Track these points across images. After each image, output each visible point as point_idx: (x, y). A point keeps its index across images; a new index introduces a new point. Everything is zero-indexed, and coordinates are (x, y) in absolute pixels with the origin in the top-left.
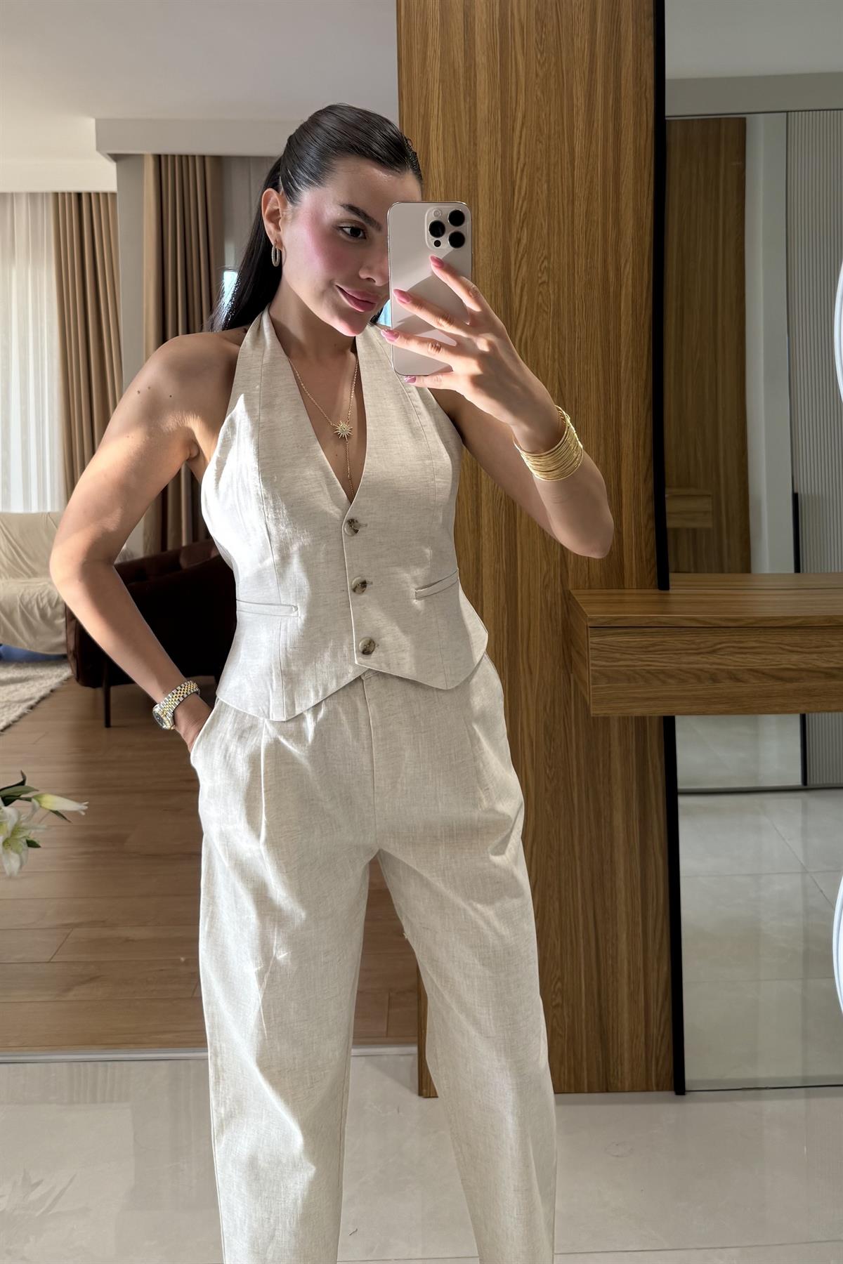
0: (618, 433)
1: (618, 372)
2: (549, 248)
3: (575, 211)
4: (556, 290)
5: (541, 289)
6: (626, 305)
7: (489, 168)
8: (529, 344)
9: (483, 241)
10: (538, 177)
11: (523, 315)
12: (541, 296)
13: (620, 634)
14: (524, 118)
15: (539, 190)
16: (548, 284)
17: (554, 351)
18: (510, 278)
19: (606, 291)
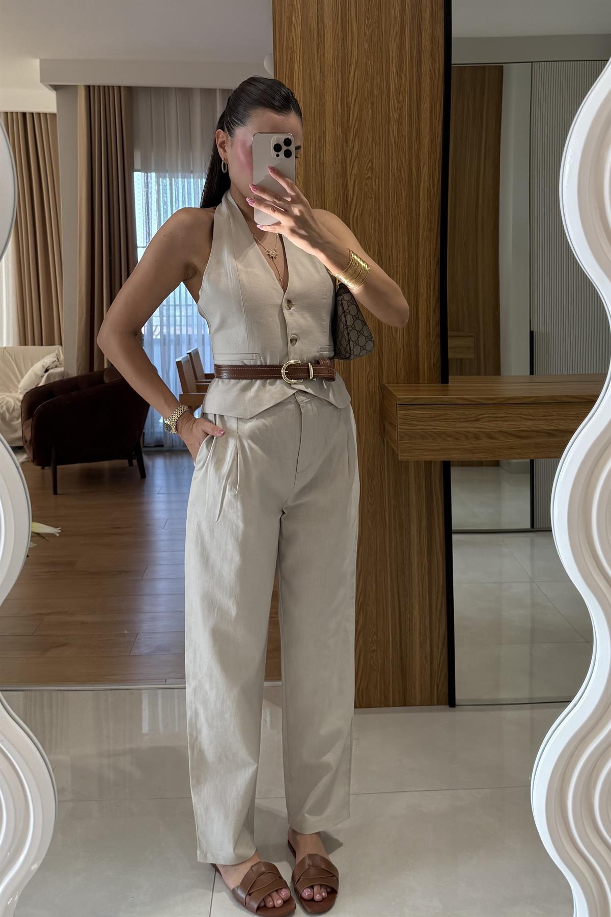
1: (418, 239)
2: (372, 154)
3: (390, 129)
4: (377, 183)
5: (367, 182)
6: (423, 194)
7: (333, 98)
8: (359, 219)
9: (329, 149)
10: (365, 105)
11: (355, 199)
12: (367, 187)
13: (417, 409)
14: (357, 63)
15: (366, 114)
16: (372, 179)
17: (375, 224)
18: (346, 174)
19: (410, 184)
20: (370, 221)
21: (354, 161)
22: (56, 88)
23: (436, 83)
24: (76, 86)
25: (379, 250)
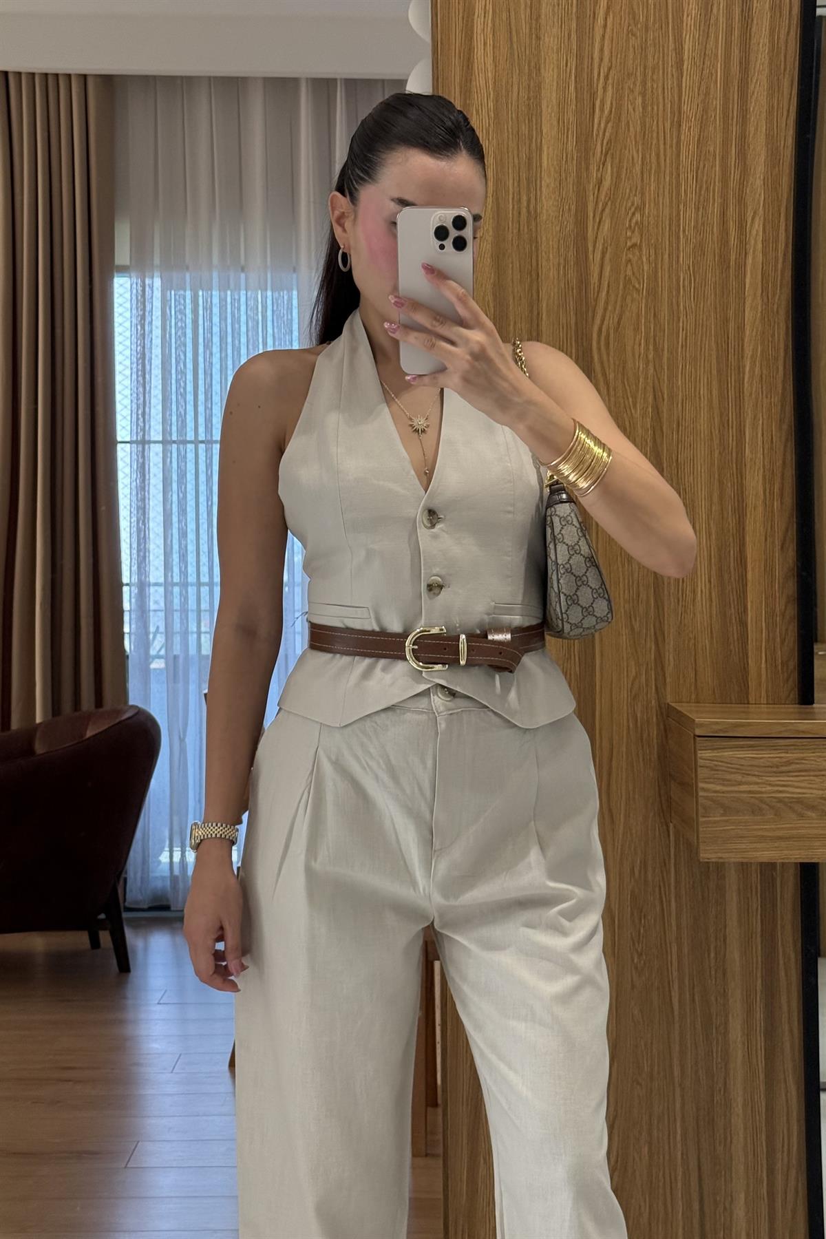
0: (741, 474)
1: (740, 382)
2: (643, 194)
3: (682, 138)
4: (653, 258)
5: (630, 255)
6: (751, 281)
7: (559, 76)
8: (611, 338)
9: (548, 182)
10: (629, 88)
11: (604, 294)
12: (629, 266)
13: (742, 747)
15: (631, 109)
16: (640, 249)
17: (648, 349)
18: (585, 239)
19: (724, 260)
20: (637, 342)
21: (603, 210)
23: (782, 37)
25: (657, 409)
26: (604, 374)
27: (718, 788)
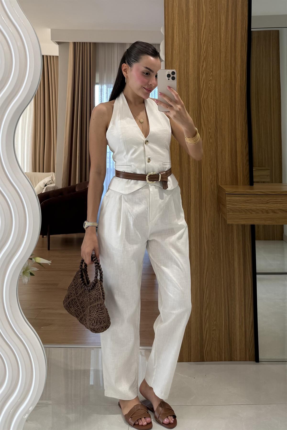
1: (235, 110)
2: (213, 68)
3: (221, 56)
4: (215, 83)
5: (210, 82)
6: (238, 88)
7: (193, 42)
8: (206, 100)
9: (191, 66)
10: (209, 45)
11: (204, 91)
12: (210, 84)
13: (237, 196)
14: (205, 25)
15: (209, 49)
16: (212, 80)
17: (214, 103)
18: (199, 78)
19: (231, 83)
21: (203, 72)
22: (59, 43)
23: (244, 34)
24: (69, 42)
25: (216, 116)
26: (204, 109)
27: (231, 206)
